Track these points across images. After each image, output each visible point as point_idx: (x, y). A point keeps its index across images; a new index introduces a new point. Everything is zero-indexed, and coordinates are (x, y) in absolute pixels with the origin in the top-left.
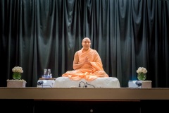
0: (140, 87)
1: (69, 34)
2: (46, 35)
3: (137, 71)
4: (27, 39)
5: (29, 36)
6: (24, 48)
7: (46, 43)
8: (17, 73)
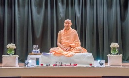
0: (102, 66)
1: (60, 4)
2: (39, 5)
3: (111, 46)
4: (21, 9)
5: (24, 6)
6: (19, 17)
7: (39, 12)
8: (11, 49)
